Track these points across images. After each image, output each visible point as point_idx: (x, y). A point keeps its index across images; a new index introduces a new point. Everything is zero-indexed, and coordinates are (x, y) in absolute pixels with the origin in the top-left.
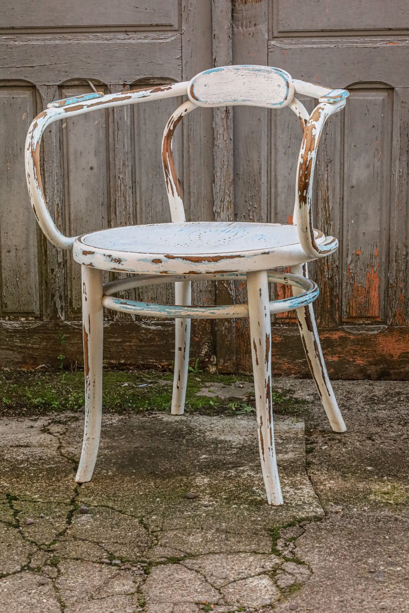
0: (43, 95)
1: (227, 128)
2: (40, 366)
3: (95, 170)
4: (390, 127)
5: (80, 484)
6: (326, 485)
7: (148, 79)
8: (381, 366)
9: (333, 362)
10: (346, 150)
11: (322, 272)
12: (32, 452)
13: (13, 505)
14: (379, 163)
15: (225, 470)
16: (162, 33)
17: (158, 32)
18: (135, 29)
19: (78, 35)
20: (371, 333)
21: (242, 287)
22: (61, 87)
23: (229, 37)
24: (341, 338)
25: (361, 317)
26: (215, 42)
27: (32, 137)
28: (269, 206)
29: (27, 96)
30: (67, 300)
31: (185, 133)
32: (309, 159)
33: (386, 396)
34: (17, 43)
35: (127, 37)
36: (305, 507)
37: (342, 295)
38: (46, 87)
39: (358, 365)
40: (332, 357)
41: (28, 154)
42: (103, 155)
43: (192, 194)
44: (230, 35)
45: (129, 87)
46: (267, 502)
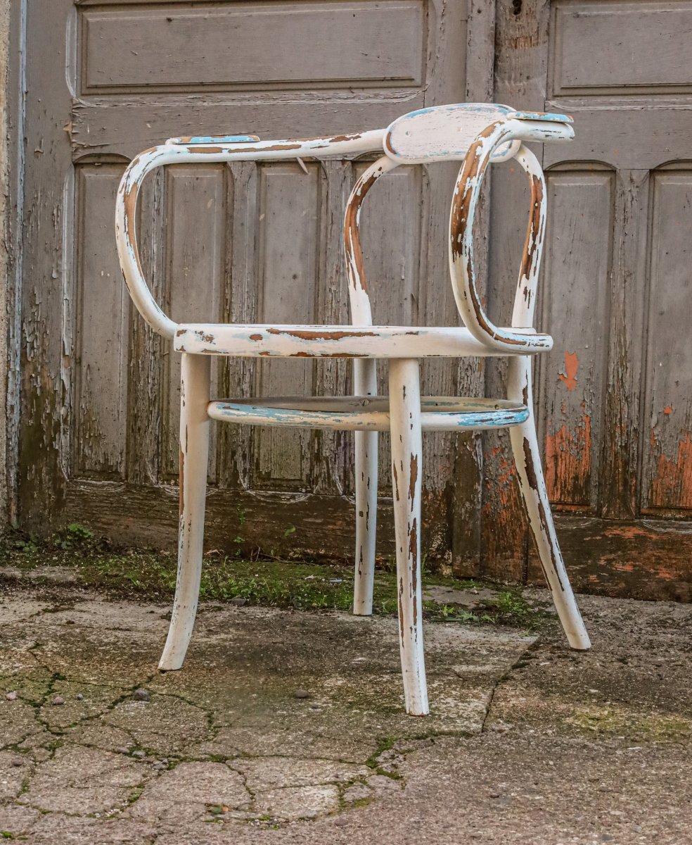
0: (236, 175)
1: (480, 222)
2: (211, 552)
3: (300, 279)
5: (162, 671)
6: (511, 702)
9: (624, 572)
10: (654, 259)
11: (613, 436)
13: (53, 684)
16: (399, 90)
17: (394, 89)
18: (362, 85)
19: (286, 93)
20: (683, 532)
21: (494, 454)
22: (260, 164)
23: (489, 93)
24: (637, 537)
25: (669, 508)
27: (128, 176)
29: (215, 176)
30: (253, 460)
31: (424, 230)
32: (467, 188)
34: (205, 104)
35: (351, 95)
36: (457, 720)
37: (641, 473)
38: (240, 163)
39: (663, 580)
40: (623, 565)
41: (120, 199)
42: (311, 259)
43: (429, 316)
44: (490, 90)
45: (350, 163)
46: (406, 711)
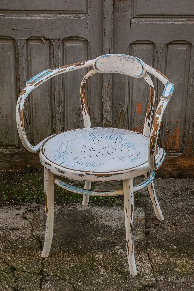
0: (18, 44)
2: (19, 170)
4: (189, 62)
5: (44, 259)
6: (156, 261)
7: (71, 37)
8: (179, 171)
10: (167, 73)
12: (20, 234)
13: (14, 274)
14: (183, 79)
15: (109, 249)
16: (78, 15)
17: (76, 14)
18: (64, 12)
19: (36, 14)
20: (175, 157)
22: (27, 40)
23: (112, 19)
25: (171, 149)
26: (105, 21)
27: (20, 106)
28: (129, 98)
29: (10, 44)
30: (31, 140)
32: (155, 135)
33: (181, 191)
35: (60, 16)
36: (147, 277)
37: (162, 139)
38: (20, 40)
39: (168, 171)
41: (18, 115)
43: (92, 93)
44: (112, 17)
45: (61, 41)
46: (129, 273)
